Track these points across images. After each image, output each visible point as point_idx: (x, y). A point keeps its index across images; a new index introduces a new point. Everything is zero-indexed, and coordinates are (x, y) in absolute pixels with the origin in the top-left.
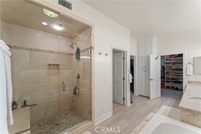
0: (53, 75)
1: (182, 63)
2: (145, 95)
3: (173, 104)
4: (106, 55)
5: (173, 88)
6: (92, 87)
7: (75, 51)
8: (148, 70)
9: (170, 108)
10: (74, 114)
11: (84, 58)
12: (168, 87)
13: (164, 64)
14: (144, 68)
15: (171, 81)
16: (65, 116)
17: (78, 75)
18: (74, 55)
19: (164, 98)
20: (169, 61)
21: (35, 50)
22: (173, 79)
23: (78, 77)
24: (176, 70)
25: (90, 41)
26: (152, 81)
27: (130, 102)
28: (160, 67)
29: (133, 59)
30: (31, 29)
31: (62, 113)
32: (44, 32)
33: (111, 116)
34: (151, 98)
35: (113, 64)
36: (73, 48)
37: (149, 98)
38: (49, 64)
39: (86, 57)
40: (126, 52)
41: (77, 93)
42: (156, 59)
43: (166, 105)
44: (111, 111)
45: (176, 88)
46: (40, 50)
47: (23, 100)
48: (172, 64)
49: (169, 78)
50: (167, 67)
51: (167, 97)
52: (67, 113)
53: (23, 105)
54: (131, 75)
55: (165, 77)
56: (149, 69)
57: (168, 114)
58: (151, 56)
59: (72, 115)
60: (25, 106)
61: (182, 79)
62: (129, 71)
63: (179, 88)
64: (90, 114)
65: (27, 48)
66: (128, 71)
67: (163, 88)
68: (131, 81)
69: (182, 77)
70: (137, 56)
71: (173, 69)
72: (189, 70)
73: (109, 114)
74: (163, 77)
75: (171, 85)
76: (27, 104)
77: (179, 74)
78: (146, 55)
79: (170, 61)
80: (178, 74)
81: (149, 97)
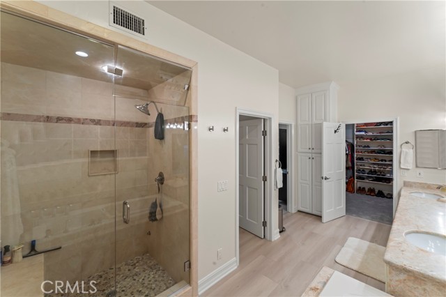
0: (100, 177)
1: (391, 139)
2: (310, 212)
3: (371, 232)
4: (224, 130)
5: (371, 191)
6: (193, 208)
7: (152, 119)
8: (319, 155)
9: (366, 244)
10: (150, 264)
11: (175, 127)
12: (361, 190)
13: (353, 138)
14: (310, 151)
15: (368, 177)
16: (129, 270)
17: (161, 175)
18: (151, 126)
19: (353, 218)
20: (363, 133)
21: (59, 119)
22: (371, 172)
23: (161, 180)
24: (380, 152)
25: (187, 101)
26: (327, 180)
27: (278, 230)
28: (344, 145)
29: (286, 130)
30: (49, 72)
31: (124, 263)
32: (80, 78)
33: (236, 267)
34: (325, 219)
35: (240, 144)
36: (149, 115)
37: (319, 217)
38: (92, 152)
39: (179, 126)
40: (270, 119)
41: (158, 217)
42: (335, 131)
43: (356, 237)
44: (236, 256)
45: (379, 191)
46: (70, 120)
47: (28, 239)
48: (371, 139)
49: (363, 171)
50: (359, 146)
51: (359, 216)
52: (135, 262)
53: (27, 251)
54: (280, 171)
55: (355, 169)
56: (321, 153)
57: (360, 260)
58: (325, 124)
59: (145, 267)
60: (33, 253)
61: (391, 172)
62: (276, 161)
63: (386, 193)
64: (187, 269)
65: (37, 116)
66: (273, 161)
67: (351, 192)
68: (280, 185)
69: (392, 169)
70: (293, 124)
71: (373, 151)
72: (405, 158)
73: (231, 264)
74: (350, 169)
75: (367, 184)
76: (38, 248)
77: (385, 161)
78: (315, 121)
79: (366, 132)
80: (382, 160)
81: (321, 217)
